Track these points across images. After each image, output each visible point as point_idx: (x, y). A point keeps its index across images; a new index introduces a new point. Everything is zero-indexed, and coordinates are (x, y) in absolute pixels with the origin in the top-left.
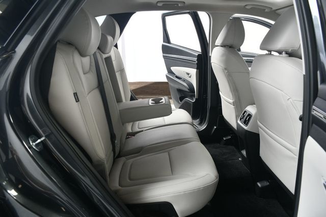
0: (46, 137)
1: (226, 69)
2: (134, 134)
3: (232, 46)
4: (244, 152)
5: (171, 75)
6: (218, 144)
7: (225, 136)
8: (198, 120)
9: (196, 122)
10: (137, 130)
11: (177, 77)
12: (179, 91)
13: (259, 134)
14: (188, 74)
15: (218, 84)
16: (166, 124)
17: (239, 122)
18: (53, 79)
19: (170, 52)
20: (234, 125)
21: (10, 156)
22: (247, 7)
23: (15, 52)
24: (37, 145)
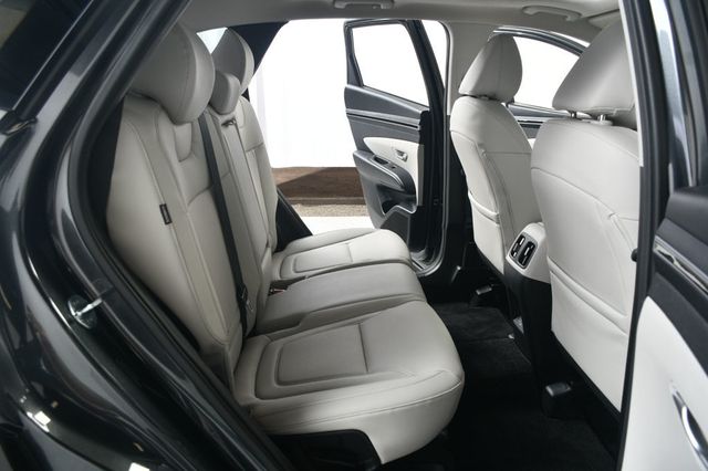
0: (104, 297)
1: (481, 145)
2: (284, 285)
3: (496, 96)
4: (519, 323)
5: (364, 155)
6: (466, 305)
7: (479, 288)
8: (423, 251)
9: (418, 257)
10: (293, 275)
11: (377, 159)
12: (382, 189)
13: (550, 285)
14: (401, 153)
15: (464, 177)
16: (355, 262)
17: (509, 258)
18: (116, 177)
19: (363, 106)
20: (500, 266)
21: (30, 337)
22: (528, 12)
23: (36, 121)
24: (85, 316)
